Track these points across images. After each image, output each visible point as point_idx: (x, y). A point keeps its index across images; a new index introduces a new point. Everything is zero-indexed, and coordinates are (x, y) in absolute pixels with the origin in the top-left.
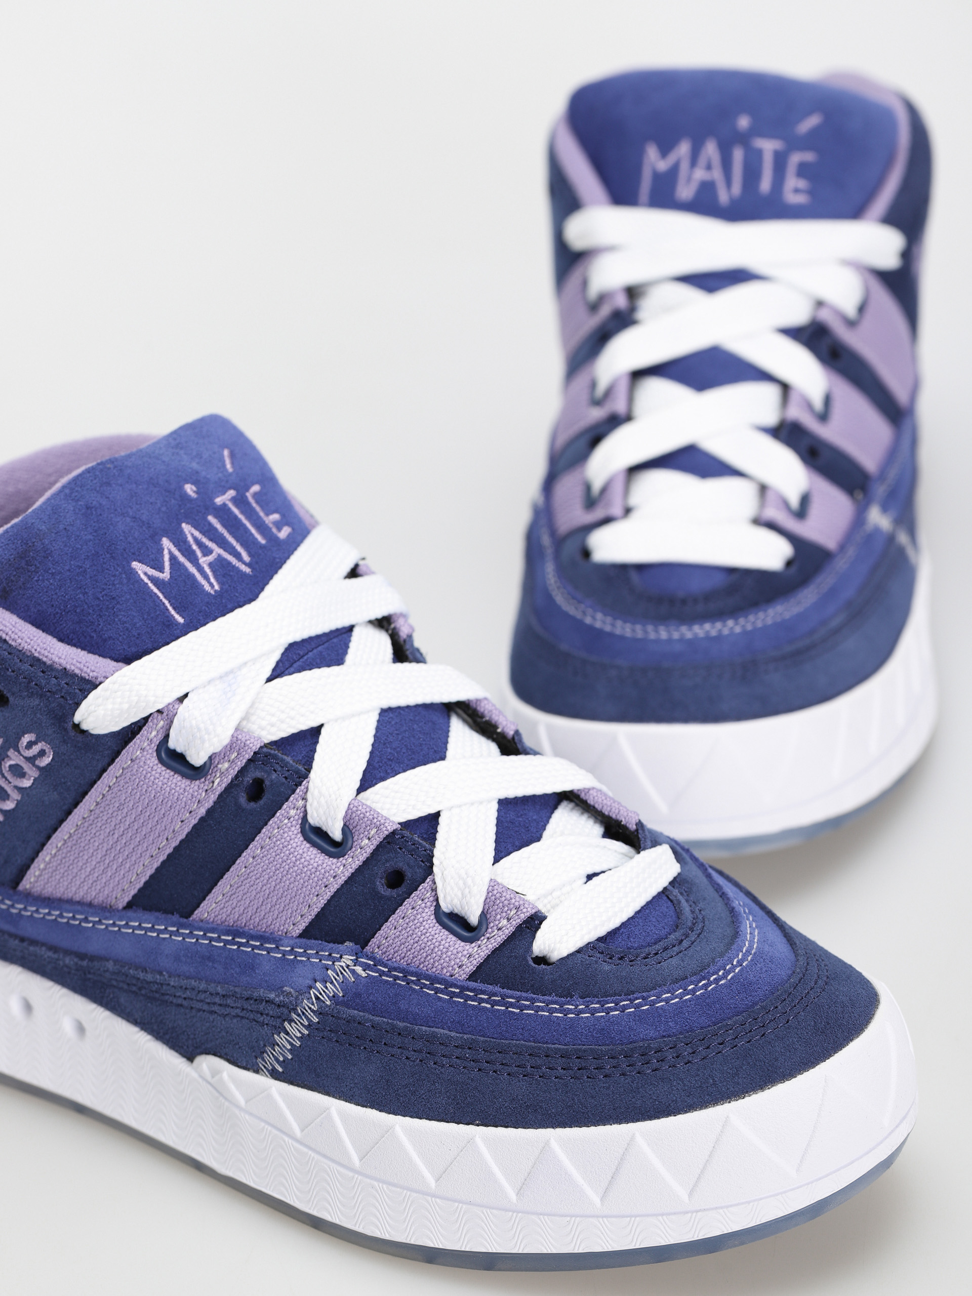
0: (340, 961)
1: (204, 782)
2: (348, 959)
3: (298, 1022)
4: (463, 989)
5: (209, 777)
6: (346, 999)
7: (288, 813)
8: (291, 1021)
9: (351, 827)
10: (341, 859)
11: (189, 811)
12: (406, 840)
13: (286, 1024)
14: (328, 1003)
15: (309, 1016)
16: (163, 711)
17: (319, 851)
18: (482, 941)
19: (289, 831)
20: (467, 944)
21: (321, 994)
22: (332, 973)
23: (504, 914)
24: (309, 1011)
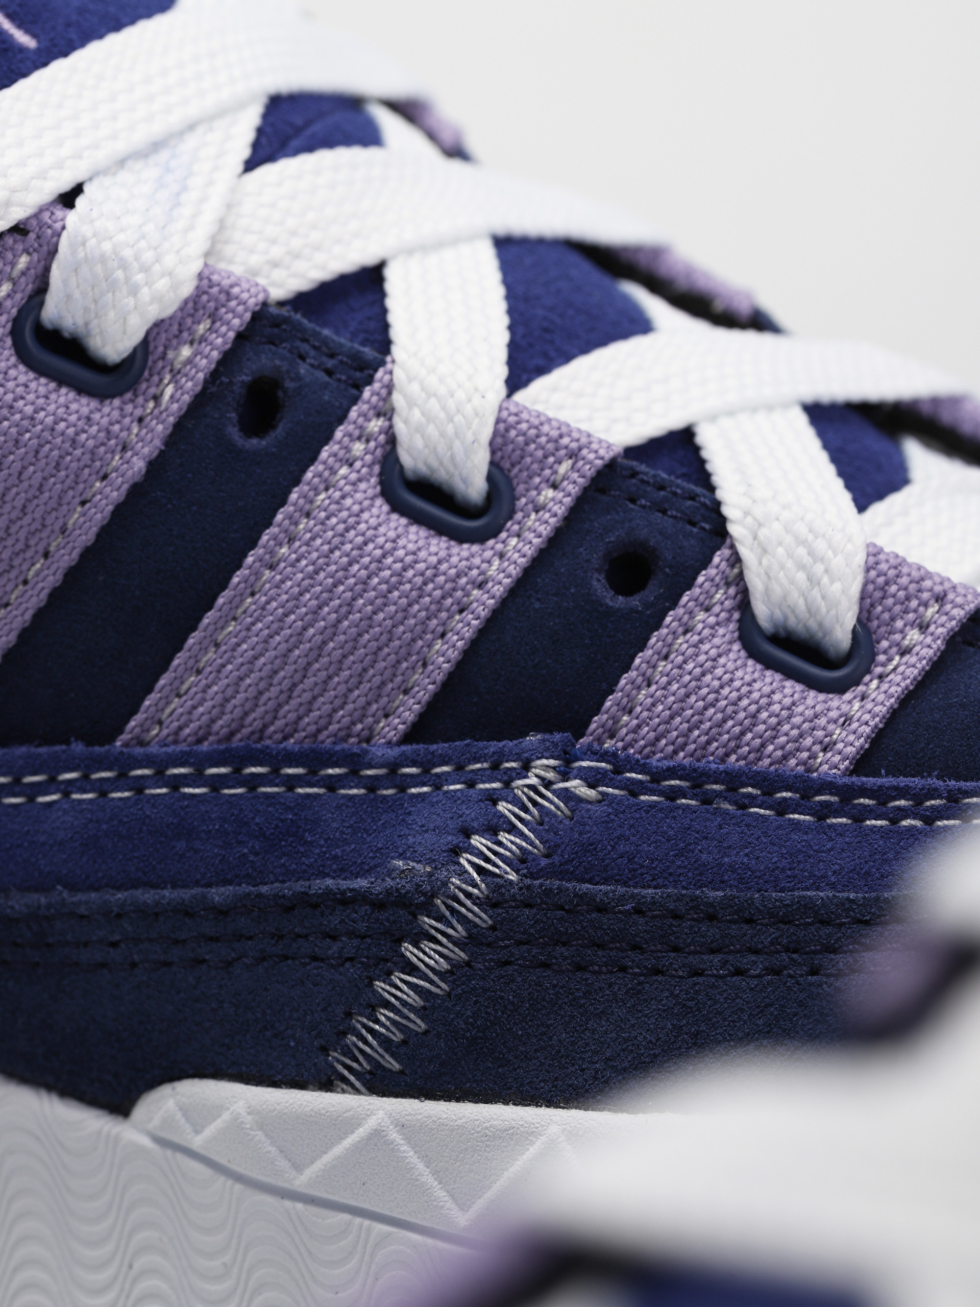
0: (526, 777)
1: (132, 401)
2: (544, 767)
3: (439, 937)
4: (847, 793)
5: (144, 385)
6: (556, 859)
7: (348, 449)
8: (419, 937)
9: (506, 465)
10: (491, 542)
11: (101, 474)
12: (643, 481)
13: (408, 950)
14: (513, 877)
15: (470, 915)
16: (28, 227)
17: (432, 532)
18: (867, 684)
19: (356, 491)
20: (831, 696)
21: (487, 860)
22: (510, 806)
23: (911, 616)
24: (468, 903)
